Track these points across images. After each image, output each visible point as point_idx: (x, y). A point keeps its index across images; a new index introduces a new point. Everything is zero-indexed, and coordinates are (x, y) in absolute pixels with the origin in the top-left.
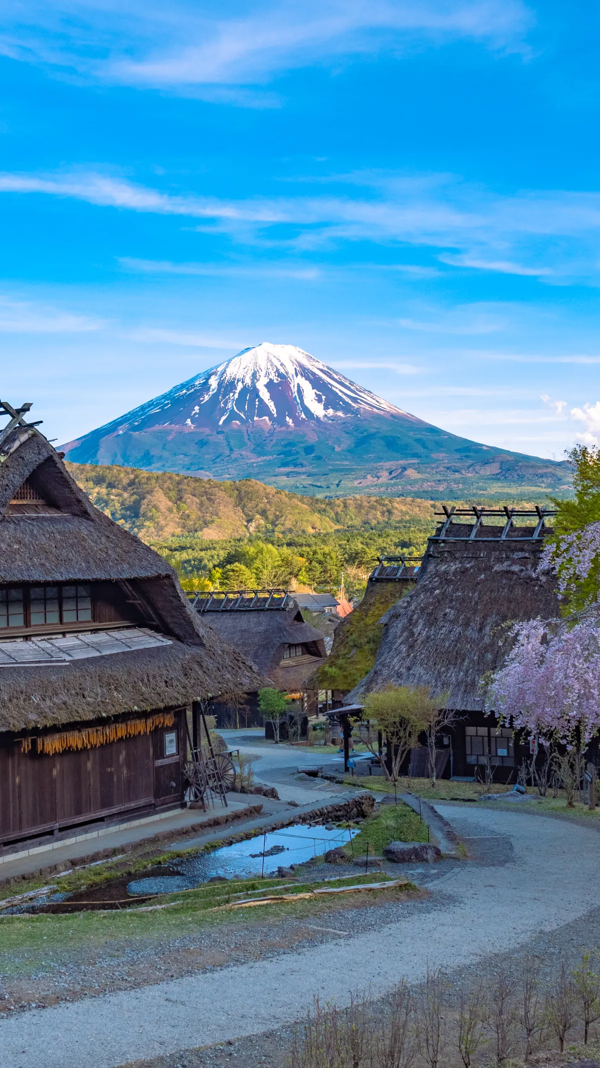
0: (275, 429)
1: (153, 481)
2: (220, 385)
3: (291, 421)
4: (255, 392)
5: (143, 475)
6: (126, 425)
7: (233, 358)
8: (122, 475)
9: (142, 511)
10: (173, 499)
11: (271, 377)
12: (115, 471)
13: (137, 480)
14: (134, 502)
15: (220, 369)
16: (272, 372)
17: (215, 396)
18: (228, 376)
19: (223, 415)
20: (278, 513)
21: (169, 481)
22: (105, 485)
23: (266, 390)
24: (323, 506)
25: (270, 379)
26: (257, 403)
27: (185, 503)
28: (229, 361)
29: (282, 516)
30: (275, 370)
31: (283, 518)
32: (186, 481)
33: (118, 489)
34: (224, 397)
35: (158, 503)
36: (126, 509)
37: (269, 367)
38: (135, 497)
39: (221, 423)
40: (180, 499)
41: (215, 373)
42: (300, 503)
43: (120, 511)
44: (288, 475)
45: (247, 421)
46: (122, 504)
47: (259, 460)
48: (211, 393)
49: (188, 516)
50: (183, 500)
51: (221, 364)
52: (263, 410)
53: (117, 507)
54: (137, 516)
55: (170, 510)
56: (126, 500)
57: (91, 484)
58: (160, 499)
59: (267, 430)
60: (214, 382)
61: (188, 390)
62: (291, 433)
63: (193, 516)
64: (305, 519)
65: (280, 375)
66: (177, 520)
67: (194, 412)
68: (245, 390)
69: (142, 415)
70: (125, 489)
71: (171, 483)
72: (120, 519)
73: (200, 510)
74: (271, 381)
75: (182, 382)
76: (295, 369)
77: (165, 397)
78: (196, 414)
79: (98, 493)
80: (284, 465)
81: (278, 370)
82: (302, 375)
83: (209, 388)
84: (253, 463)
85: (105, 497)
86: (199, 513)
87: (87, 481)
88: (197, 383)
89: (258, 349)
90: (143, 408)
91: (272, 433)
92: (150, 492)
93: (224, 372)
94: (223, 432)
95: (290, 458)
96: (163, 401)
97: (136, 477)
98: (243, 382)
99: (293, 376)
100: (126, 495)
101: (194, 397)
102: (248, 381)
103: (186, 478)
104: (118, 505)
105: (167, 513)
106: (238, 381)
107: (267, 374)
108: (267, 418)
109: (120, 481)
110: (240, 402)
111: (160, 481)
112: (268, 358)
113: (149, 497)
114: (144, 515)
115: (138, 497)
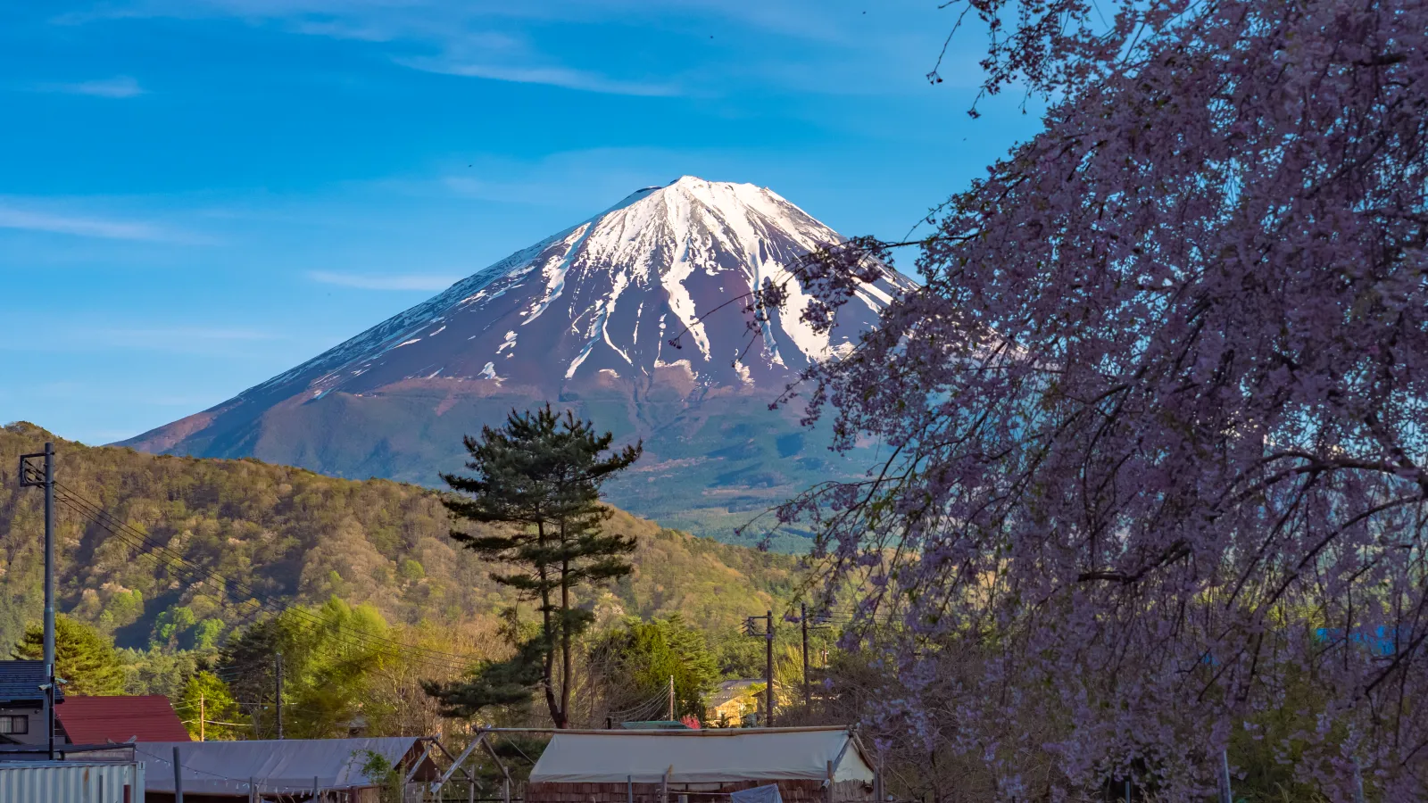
0: (706, 390)
1: (340, 501)
2: (571, 278)
3: (746, 372)
4: (657, 297)
5: (314, 486)
6: (332, 377)
7: (606, 213)
8: (262, 485)
9: (304, 579)
10: (390, 546)
11: (699, 261)
12: (244, 473)
13: (297, 499)
14: (288, 555)
15: (571, 240)
16: (703, 249)
17: (557, 307)
18: (592, 257)
19: (576, 354)
20: (660, 588)
21: (382, 502)
22: (215, 510)
23: (687, 293)
24: (784, 573)
25: (698, 267)
26: (663, 326)
27: (419, 558)
28: (596, 221)
29: (670, 597)
30: (710, 244)
31: (674, 602)
32: (424, 501)
33: (248, 519)
34: (579, 310)
35: (350, 559)
36: (267, 571)
37: (695, 235)
38: (291, 540)
39: (571, 373)
40: (407, 547)
41: (559, 251)
42: (720, 565)
43: (251, 576)
44: (731, 504)
45: (636, 370)
46: (257, 558)
47: (663, 466)
48: (546, 299)
49: (426, 592)
50: (416, 550)
51: (575, 228)
52: (678, 342)
53: (242, 567)
54: (292, 590)
55: (379, 577)
56: (266, 547)
57: (180, 507)
58: (355, 547)
59: (687, 393)
60: (554, 271)
61: (489, 290)
62: (745, 401)
63: (438, 594)
64: (730, 603)
65: (720, 255)
66: (396, 601)
67: (502, 347)
68: (631, 291)
69: (373, 352)
70: (266, 521)
71: (387, 507)
72: (249, 597)
73: (456, 575)
74: (699, 270)
75: (475, 272)
76: (761, 243)
77: (432, 307)
78: (507, 350)
79: (196, 531)
80: (726, 479)
81: (717, 245)
82: (777, 259)
83: (544, 286)
84: (647, 474)
85: (215, 540)
86: (455, 585)
87: (171, 498)
88: (513, 274)
89: (670, 191)
90: (376, 334)
91: (697, 401)
92: (330, 529)
93: (582, 246)
94: (575, 397)
95: (740, 465)
96: (427, 316)
97: (298, 489)
98: (628, 274)
99: (754, 258)
100: (267, 536)
101: (505, 309)
102: (641, 269)
103: (425, 495)
104: (243, 561)
105: (371, 585)
106: (618, 269)
107: (689, 255)
108: (685, 363)
109: (256, 499)
110: (619, 324)
111: (358, 500)
112: (693, 213)
113: (325, 540)
114: (311, 588)
115: (298, 542)
